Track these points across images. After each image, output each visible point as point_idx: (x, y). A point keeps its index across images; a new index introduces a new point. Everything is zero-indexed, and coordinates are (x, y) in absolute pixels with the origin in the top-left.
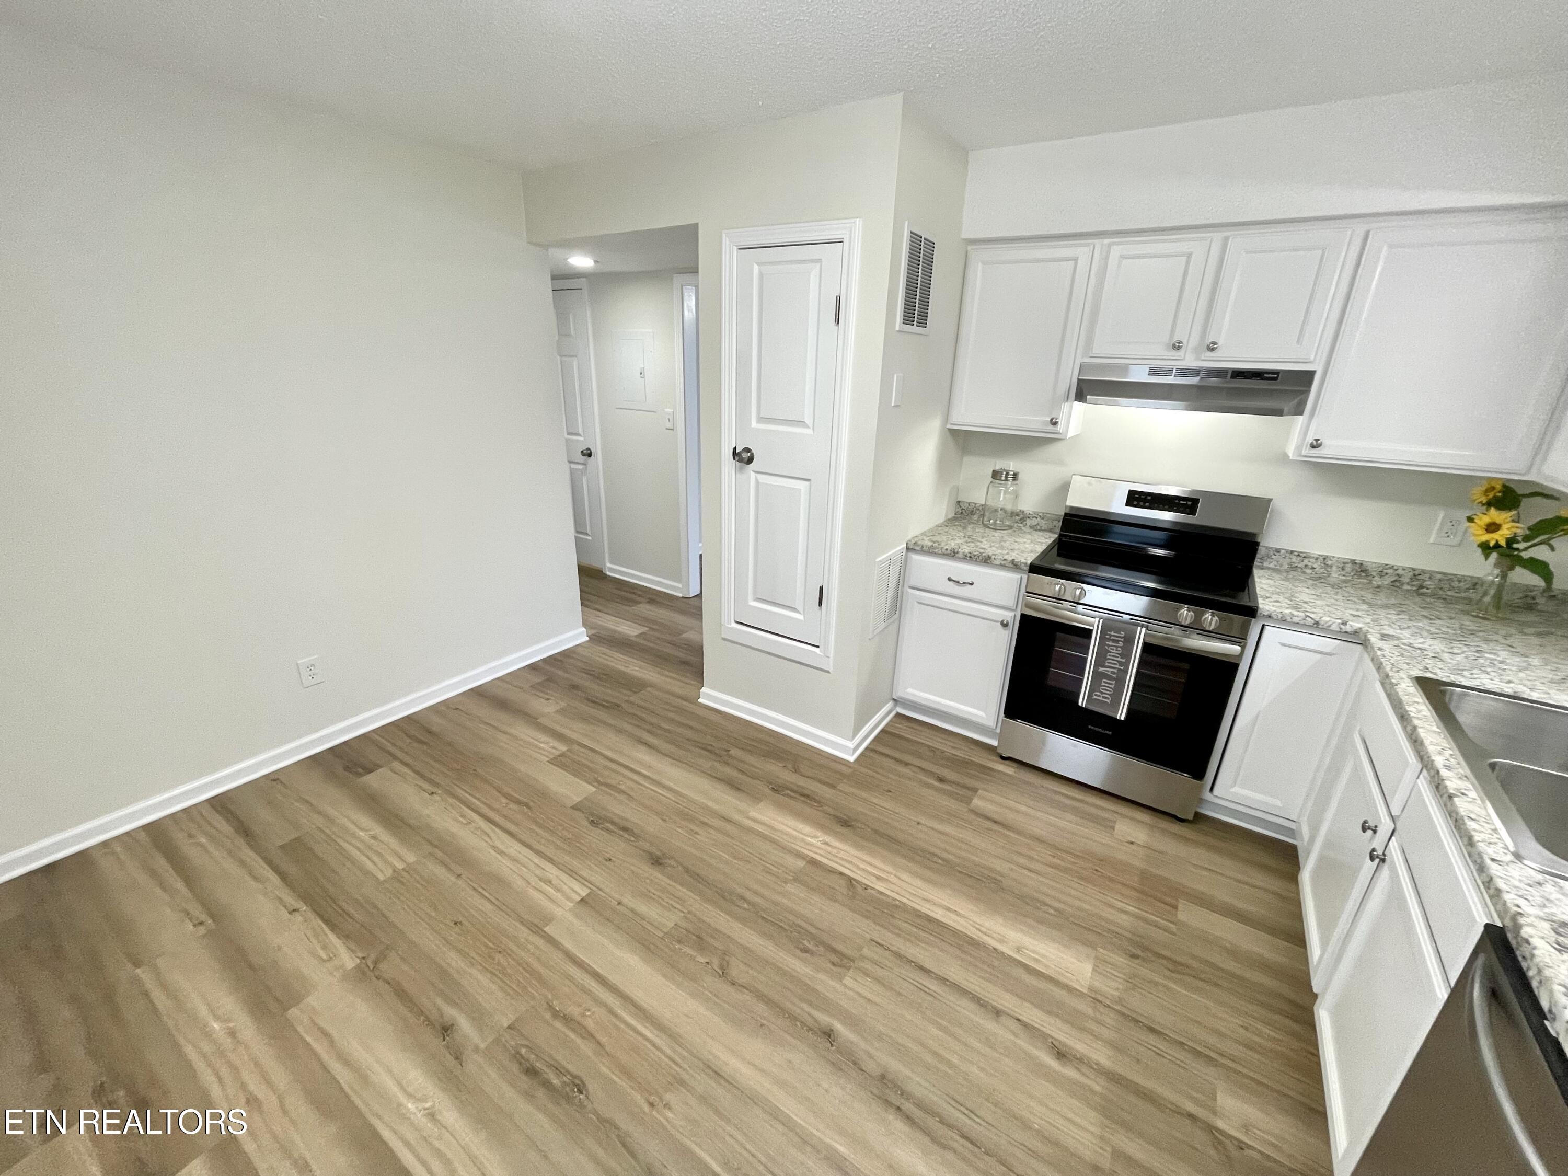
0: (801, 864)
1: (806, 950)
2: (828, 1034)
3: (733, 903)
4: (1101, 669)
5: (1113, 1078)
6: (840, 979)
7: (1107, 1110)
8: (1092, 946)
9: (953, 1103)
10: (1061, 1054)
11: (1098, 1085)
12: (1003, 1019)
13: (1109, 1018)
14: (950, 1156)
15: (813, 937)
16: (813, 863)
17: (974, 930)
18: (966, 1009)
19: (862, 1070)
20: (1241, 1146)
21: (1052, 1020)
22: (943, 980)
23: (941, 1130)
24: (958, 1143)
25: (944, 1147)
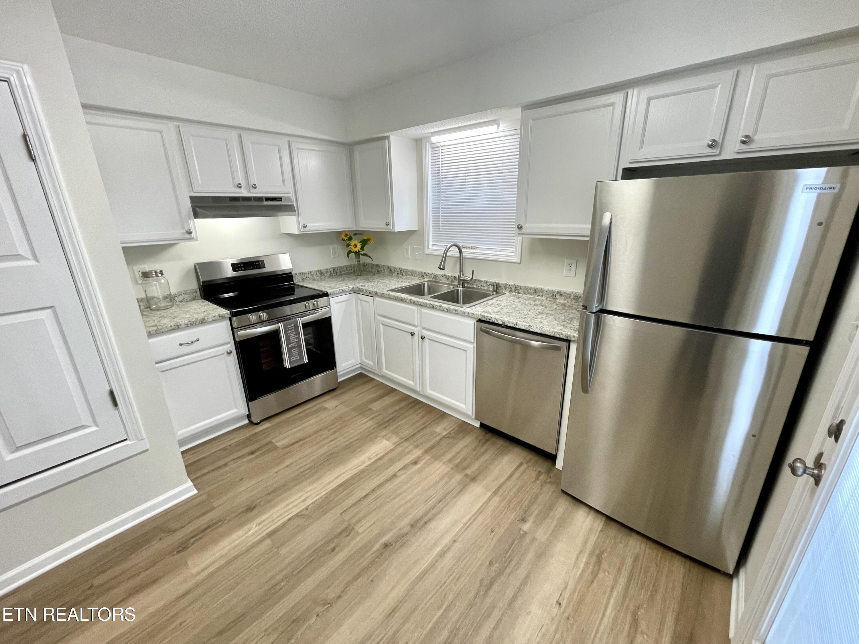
0: (268, 541)
1: (333, 549)
2: (386, 546)
3: (274, 593)
4: (290, 346)
5: (426, 452)
6: (358, 534)
7: (436, 458)
8: (377, 437)
9: (426, 502)
10: (415, 463)
11: (427, 457)
12: (398, 474)
13: (406, 444)
14: (445, 509)
15: (328, 543)
16: (270, 535)
17: (354, 471)
18: (390, 486)
19: (407, 534)
20: (449, 433)
21: (403, 460)
22: (373, 491)
23: (436, 510)
24: (440, 505)
25: (442, 510)
